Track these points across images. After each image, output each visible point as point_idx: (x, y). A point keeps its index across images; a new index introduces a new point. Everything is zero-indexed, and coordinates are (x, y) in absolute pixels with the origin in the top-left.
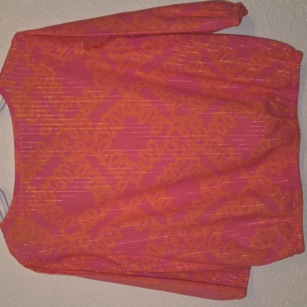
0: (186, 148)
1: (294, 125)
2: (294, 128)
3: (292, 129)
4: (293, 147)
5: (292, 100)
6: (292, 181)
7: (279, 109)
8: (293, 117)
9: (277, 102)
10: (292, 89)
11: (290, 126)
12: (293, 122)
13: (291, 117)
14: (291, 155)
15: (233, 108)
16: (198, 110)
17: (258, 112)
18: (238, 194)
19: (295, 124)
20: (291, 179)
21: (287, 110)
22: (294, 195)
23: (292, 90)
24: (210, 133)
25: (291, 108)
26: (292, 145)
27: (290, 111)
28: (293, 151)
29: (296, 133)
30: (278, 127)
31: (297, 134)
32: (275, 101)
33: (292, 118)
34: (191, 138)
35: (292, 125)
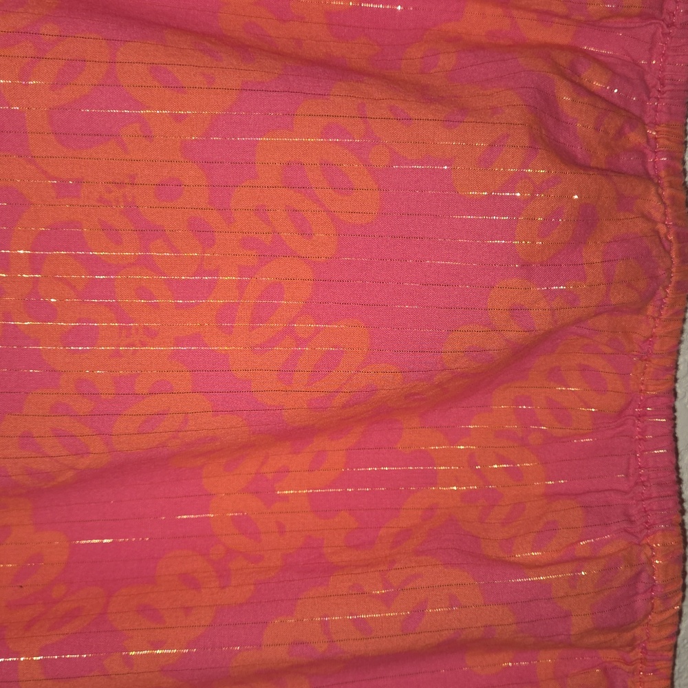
0: (120, 314)
1: (665, 214)
2: (662, 229)
3: (657, 232)
4: (651, 321)
5: (663, 85)
6: (636, 484)
7: (597, 129)
8: (663, 174)
9: (591, 93)
10: (667, 30)
11: (647, 218)
12: (660, 196)
13: (652, 172)
14: (641, 359)
15: (364, 117)
16: (178, 119)
17: (491, 146)
18: (382, 532)
19: (669, 210)
20: (631, 471)
21: (635, 138)
22: (643, 557)
23: (665, 35)
24: (245, 243)
25: (655, 124)
26: (650, 310)
27: (648, 141)
28: (650, 339)
29: (673, 254)
30: (587, 220)
31: (676, 261)
32: (581, 89)
33: (658, 177)
34: (146, 263)
35: (657, 215)
